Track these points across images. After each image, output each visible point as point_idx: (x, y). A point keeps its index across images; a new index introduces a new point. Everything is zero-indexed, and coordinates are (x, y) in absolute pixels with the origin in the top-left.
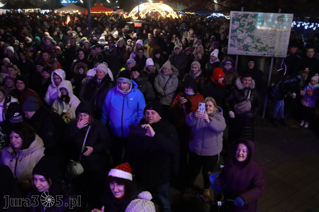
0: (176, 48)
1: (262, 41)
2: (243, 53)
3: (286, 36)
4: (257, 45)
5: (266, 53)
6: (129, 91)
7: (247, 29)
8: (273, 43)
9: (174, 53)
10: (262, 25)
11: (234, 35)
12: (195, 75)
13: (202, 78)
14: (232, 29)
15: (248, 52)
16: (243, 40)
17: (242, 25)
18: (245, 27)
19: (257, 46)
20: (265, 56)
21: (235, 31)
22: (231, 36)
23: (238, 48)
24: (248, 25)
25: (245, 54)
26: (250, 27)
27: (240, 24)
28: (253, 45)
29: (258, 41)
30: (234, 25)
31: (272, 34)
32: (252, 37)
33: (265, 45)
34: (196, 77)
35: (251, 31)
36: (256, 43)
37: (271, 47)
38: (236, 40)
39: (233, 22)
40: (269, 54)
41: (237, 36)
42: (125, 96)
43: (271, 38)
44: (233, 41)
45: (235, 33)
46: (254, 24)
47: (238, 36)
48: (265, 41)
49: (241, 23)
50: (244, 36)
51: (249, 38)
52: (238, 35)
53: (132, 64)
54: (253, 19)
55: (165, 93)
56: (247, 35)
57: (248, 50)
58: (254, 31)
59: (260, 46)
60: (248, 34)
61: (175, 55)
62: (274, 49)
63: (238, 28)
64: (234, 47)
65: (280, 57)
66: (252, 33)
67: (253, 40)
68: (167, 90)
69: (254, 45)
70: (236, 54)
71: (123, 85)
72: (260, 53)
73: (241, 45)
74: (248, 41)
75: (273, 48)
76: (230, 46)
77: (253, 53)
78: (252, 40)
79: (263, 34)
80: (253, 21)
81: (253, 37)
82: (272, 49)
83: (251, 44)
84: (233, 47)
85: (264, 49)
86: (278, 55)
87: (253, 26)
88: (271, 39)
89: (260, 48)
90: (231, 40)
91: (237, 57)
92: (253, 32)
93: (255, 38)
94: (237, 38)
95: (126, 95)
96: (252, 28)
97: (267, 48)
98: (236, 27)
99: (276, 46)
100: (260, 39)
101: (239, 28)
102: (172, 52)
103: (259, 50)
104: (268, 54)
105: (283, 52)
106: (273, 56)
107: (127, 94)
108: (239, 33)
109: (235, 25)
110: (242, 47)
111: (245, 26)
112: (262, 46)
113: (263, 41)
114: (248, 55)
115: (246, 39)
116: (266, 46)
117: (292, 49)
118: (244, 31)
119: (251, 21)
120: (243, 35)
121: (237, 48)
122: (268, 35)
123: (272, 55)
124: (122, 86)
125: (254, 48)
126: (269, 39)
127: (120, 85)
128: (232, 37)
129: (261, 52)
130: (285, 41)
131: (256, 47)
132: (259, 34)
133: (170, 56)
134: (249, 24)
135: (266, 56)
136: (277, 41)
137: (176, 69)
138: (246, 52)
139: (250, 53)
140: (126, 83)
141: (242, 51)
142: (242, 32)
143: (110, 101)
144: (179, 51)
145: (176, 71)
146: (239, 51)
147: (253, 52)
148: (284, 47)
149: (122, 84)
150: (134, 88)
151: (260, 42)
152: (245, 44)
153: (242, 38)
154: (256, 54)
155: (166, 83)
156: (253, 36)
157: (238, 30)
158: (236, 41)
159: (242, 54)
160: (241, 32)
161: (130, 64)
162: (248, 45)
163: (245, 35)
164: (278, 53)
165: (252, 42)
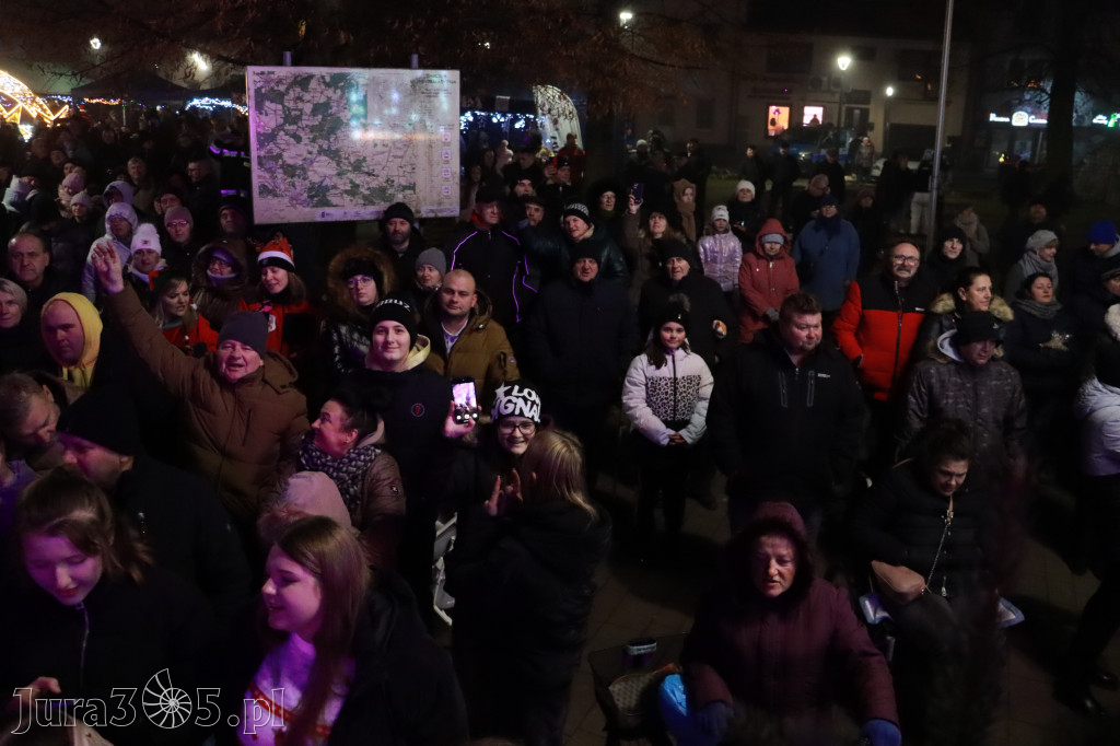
1: (371, 168)
2: (313, 214)
3: (448, 143)
4: (357, 182)
7: (313, 129)
8: (409, 169)
11: (270, 151)
14: (258, 132)
15: (327, 210)
16: (303, 168)
17: (293, 113)
18: (304, 123)
19: (355, 186)
21: (271, 137)
22: (259, 157)
23: (292, 199)
24: (314, 113)
25: (319, 219)
26: (323, 119)
27: (284, 113)
28: (343, 185)
29: (357, 167)
30: (263, 117)
31: (399, 140)
32: (334, 155)
33: (382, 179)
35: (329, 134)
36: (351, 176)
37: (404, 183)
38: (281, 171)
39: (259, 107)
41: (280, 156)
43: (400, 153)
44: (268, 175)
45: (272, 145)
46: (334, 110)
47: (285, 154)
48: (380, 167)
49: (289, 109)
50: (305, 155)
51: (323, 158)
52: (283, 150)
54: (330, 92)
56: (315, 151)
57: (328, 204)
58: (339, 133)
59: (366, 186)
60: (320, 147)
62: (417, 189)
63: (280, 128)
64: (276, 196)
65: (440, 215)
66: (331, 140)
67: (338, 165)
69: (345, 184)
70: (285, 221)
72: (370, 208)
73: (299, 189)
74: (322, 169)
75: (412, 187)
76: (260, 193)
77: (345, 213)
78: (335, 165)
79: (371, 144)
80: (329, 98)
81: (340, 157)
82: (408, 192)
83: (335, 179)
84: (270, 197)
85: (381, 194)
86: (432, 211)
87: (330, 115)
88: (401, 157)
89: (367, 192)
90: (261, 173)
92: (336, 139)
93: (347, 159)
94: (280, 162)
96: (330, 124)
97: (390, 191)
98: (272, 124)
99: (421, 179)
100: (364, 159)
101: (284, 125)
103: (365, 198)
105: (447, 197)
108: (288, 144)
109: (267, 115)
110: (306, 195)
111: (304, 117)
112: (374, 184)
113: (376, 167)
114: (329, 219)
115: (315, 164)
116: (387, 182)
118: (302, 135)
119: (322, 100)
120: (302, 149)
121: (286, 200)
122: (390, 144)
125: (346, 192)
128: (264, 161)
129: (373, 203)
131: (354, 190)
132: (359, 144)
134: (317, 109)
136: (422, 161)
138: (320, 210)
139: (335, 214)
141: (307, 209)
142: (298, 139)
146: (295, 207)
147: (345, 209)
148: (447, 180)
151: (366, 170)
152: (312, 183)
153: (300, 162)
154: (357, 213)
156: (338, 151)
157: (282, 133)
158: (280, 174)
159: (308, 220)
160: (292, 141)
162: (324, 184)
163: (310, 149)
164: (431, 204)
165: (339, 174)
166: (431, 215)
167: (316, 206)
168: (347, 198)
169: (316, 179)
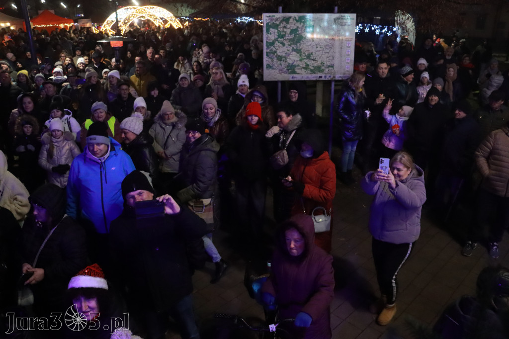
0: (182, 78)
1: (315, 57)
2: (288, 77)
3: (349, 47)
4: (308, 63)
5: (323, 75)
6: (106, 156)
7: (290, 40)
8: (331, 58)
9: (180, 85)
10: (313, 32)
11: (271, 50)
12: (212, 119)
13: (223, 122)
14: (267, 42)
15: (295, 75)
16: (285, 57)
17: (282, 33)
18: (287, 38)
19: (307, 65)
20: (321, 79)
21: (273, 44)
22: (267, 52)
23: (280, 70)
24: (291, 33)
25: (291, 79)
26: (295, 36)
27: (278, 33)
28: (302, 65)
29: (308, 57)
30: (269, 35)
31: (327, 45)
32: (299, 51)
33: (319, 63)
34: (215, 122)
35: (297, 42)
36: (306, 61)
37: (329, 65)
38: (276, 58)
39: (268, 31)
40: (327, 77)
41: (275, 52)
42: (101, 165)
43: (328, 51)
44: (270, 60)
45: (272, 47)
46: (299, 32)
47: (278, 51)
49: (280, 32)
50: (286, 51)
51: (294, 53)
52: (277, 49)
53: (101, 110)
54: (298, 24)
55: (167, 154)
56: (291, 50)
57: (295, 73)
58: (301, 42)
59: (312, 65)
60: (293, 48)
61: (182, 89)
62: (334, 67)
63: (276, 40)
64: (273, 69)
65: (343, 78)
66: (298, 45)
67: (300, 56)
68: (169, 148)
69: (303, 64)
70: (276, 80)
71: (96, 148)
72: (314, 75)
73: (283, 66)
74: (294, 58)
75: (332, 66)
76: (267, 68)
77: (302, 77)
78: (298, 56)
79: (315, 47)
80: (298, 27)
81: (301, 52)
82: (331, 68)
83: (299, 62)
84: (271, 69)
85: (318, 69)
86: (340, 77)
87: (298, 34)
88: (328, 53)
89: (313, 68)
90: (267, 59)
91: (280, 85)
92: (300, 45)
93: (304, 53)
94: (276, 54)
95: (102, 163)
96: (297, 38)
97: (323, 68)
98: (273, 38)
99: (336, 62)
100: (312, 54)
101: (278, 38)
102: (176, 84)
103: (311, 70)
104: (325, 77)
105: (348, 70)
106: (334, 79)
107: (104, 162)
108: (279, 47)
109: (271, 34)
110: (286, 69)
111: (286, 35)
112: (316, 64)
113: (317, 57)
114: (295, 79)
115: (290, 55)
116: (321, 64)
117: (361, 66)
118: (285, 43)
119: (295, 28)
120: (285, 49)
121: (277, 71)
122: (323, 47)
123: (332, 77)
124: (95, 150)
125: (303, 68)
126: (325, 53)
127: (91, 148)
128: (269, 54)
129: (315, 73)
130: (349, 55)
131: (307, 67)
132: (310, 47)
133: (173, 92)
134: (293, 31)
135: (323, 79)
136: (337, 55)
137: (183, 114)
138: (291, 76)
139: (298, 77)
140: (102, 144)
141: (286, 75)
142: (284, 44)
143: (77, 177)
144: (187, 82)
145: (182, 117)
146: (281, 74)
147: (302, 75)
148: (348, 63)
149: (95, 146)
150: (115, 150)
151: (312, 58)
152: (289, 64)
153: (284, 55)
154: (308, 77)
155: (168, 137)
156: (300, 50)
157: (277, 42)
158: (275, 60)
159: (286, 79)
160: (281, 45)
161: (98, 111)
162: (294, 64)
163: (289, 49)
164: (341, 74)
165: (301, 60)
166: (340, 79)
167: (290, 74)
168: (304, 70)
169: (290, 62)
